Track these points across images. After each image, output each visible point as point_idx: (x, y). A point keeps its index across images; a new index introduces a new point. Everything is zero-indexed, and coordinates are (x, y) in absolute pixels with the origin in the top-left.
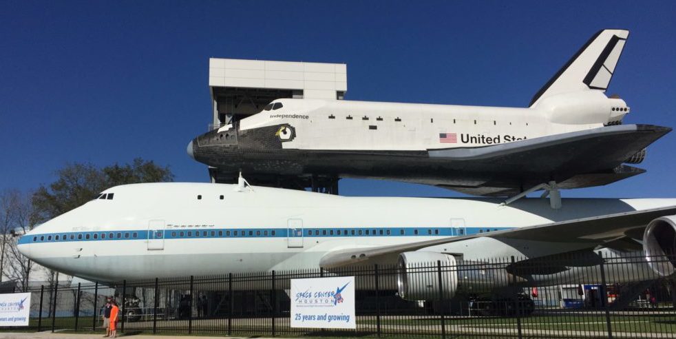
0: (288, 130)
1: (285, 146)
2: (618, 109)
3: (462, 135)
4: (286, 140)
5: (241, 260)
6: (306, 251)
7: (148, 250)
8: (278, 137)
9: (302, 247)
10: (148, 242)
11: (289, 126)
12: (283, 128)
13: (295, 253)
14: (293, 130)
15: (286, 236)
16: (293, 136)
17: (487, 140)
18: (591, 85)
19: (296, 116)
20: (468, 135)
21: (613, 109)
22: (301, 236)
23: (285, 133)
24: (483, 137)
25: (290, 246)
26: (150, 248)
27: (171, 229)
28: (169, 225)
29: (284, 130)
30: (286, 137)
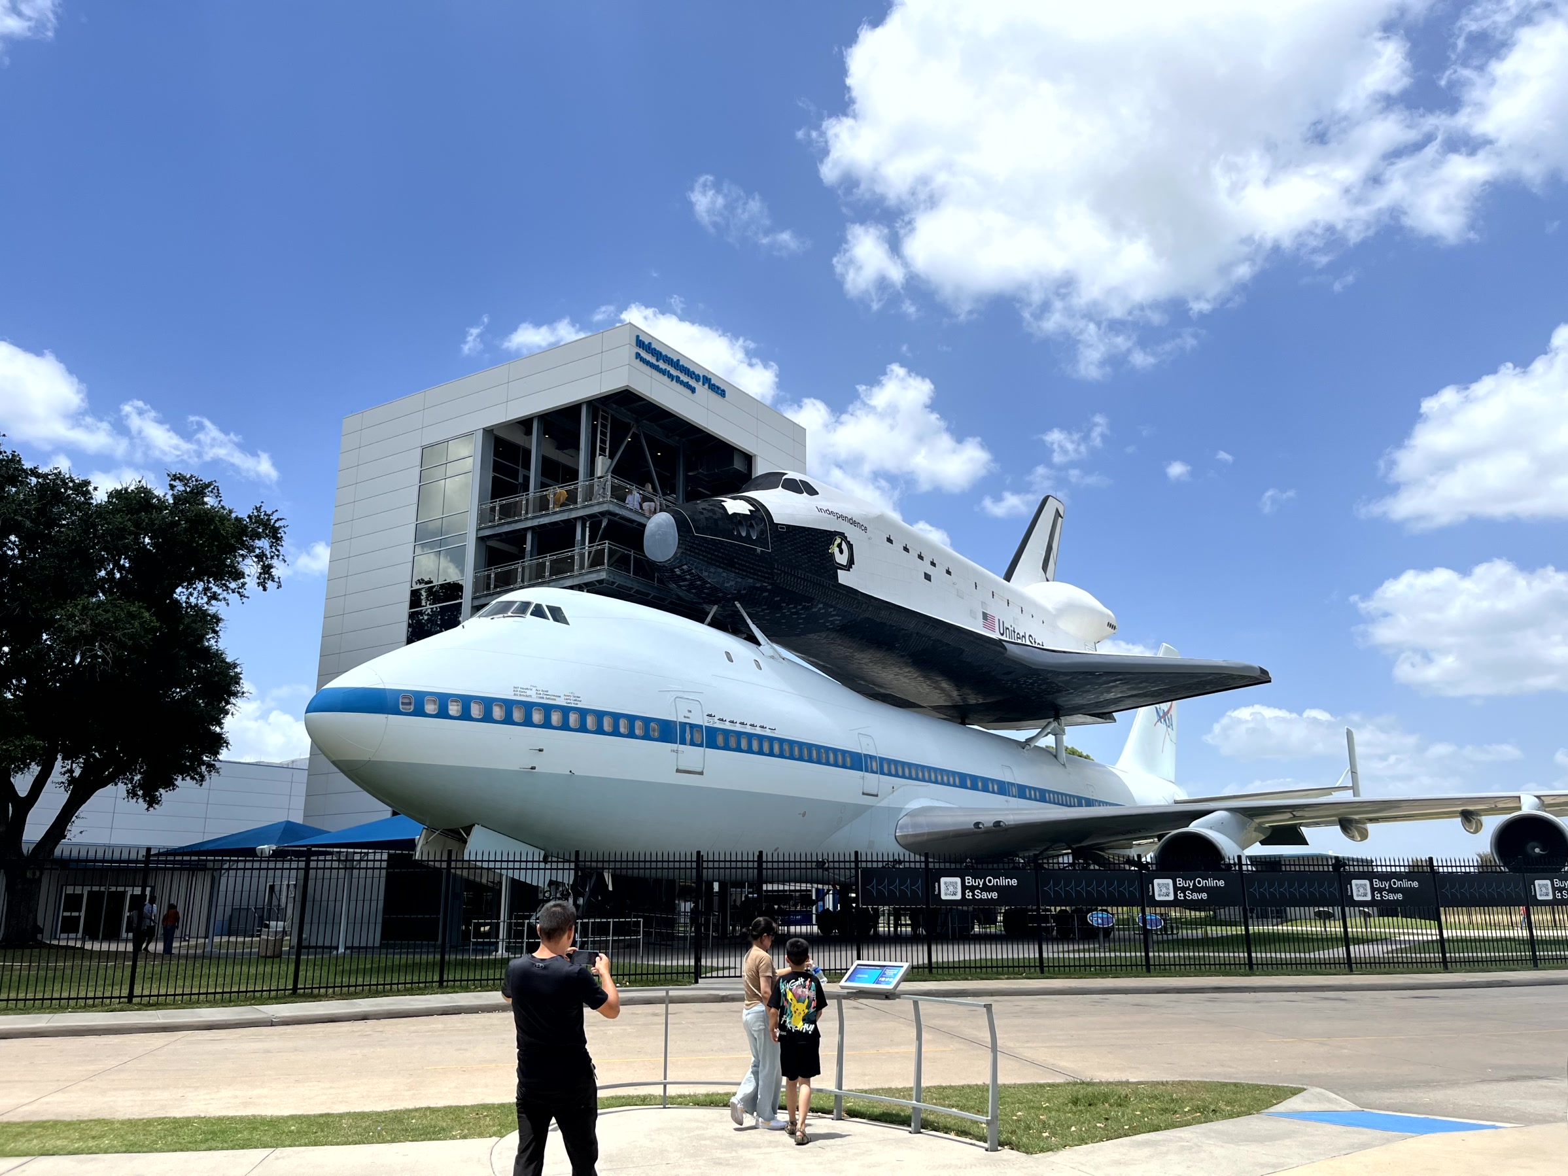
0: (844, 546)
1: (843, 578)
3: (999, 619)
4: (842, 567)
5: (804, 815)
6: (884, 804)
7: (678, 771)
8: (833, 554)
9: (877, 796)
11: (846, 537)
12: (838, 541)
13: (870, 807)
14: (850, 547)
15: (862, 768)
16: (851, 561)
17: (1017, 636)
18: (1047, 576)
19: (853, 523)
22: (877, 772)
23: (841, 552)
25: (865, 790)
26: (681, 768)
27: (715, 726)
28: (710, 716)
29: (839, 546)
30: (842, 559)
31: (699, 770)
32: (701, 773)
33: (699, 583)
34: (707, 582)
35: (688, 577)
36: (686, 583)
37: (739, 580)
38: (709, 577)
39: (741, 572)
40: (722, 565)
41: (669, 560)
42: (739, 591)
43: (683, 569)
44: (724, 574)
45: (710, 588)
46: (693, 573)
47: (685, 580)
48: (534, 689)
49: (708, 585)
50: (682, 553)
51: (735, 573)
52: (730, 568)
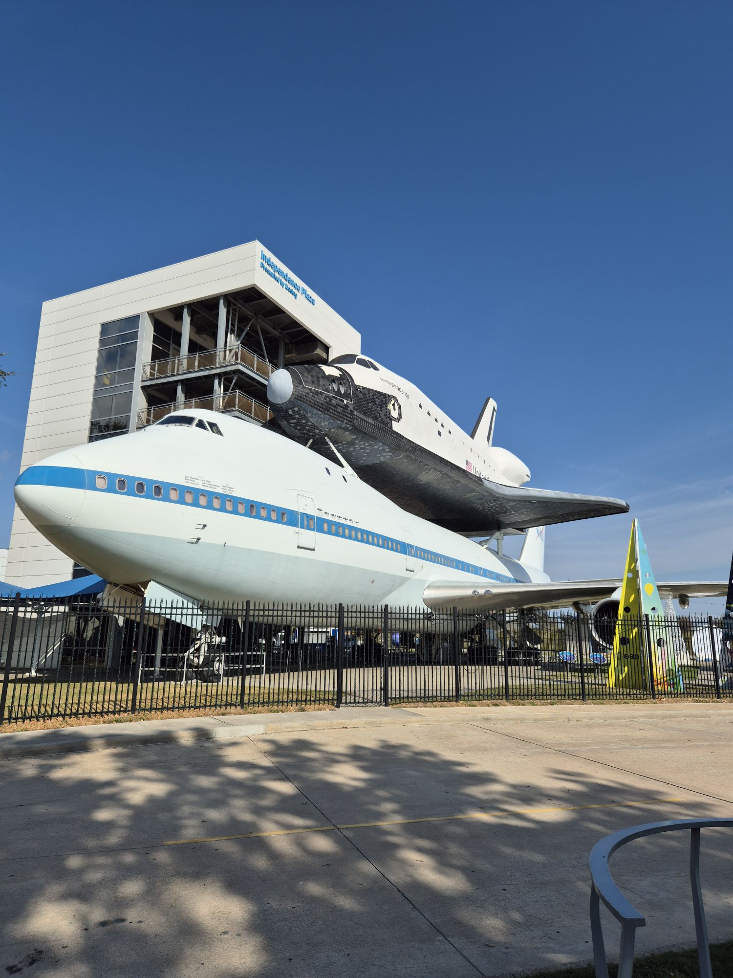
0: (396, 406)
1: (396, 427)
4: (395, 419)
5: (373, 582)
6: (417, 577)
7: (298, 547)
8: (389, 411)
9: (413, 571)
11: (397, 400)
12: (393, 402)
13: (408, 580)
14: (400, 407)
16: (400, 416)
19: (401, 391)
20: (476, 468)
22: (414, 556)
23: (394, 409)
25: (407, 568)
26: (300, 545)
27: (323, 517)
28: (319, 509)
29: (393, 405)
30: (395, 414)
31: (312, 547)
32: (313, 550)
33: (304, 421)
34: (308, 421)
35: (297, 416)
36: (295, 421)
37: (331, 421)
38: (312, 417)
39: (333, 415)
40: (321, 409)
41: (285, 403)
42: (330, 429)
43: (294, 410)
44: (322, 416)
45: (312, 425)
46: (301, 413)
47: (295, 418)
48: (200, 479)
49: (310, 424)
50: (295, 398)
51: (330, 416)
52: (326, 412)
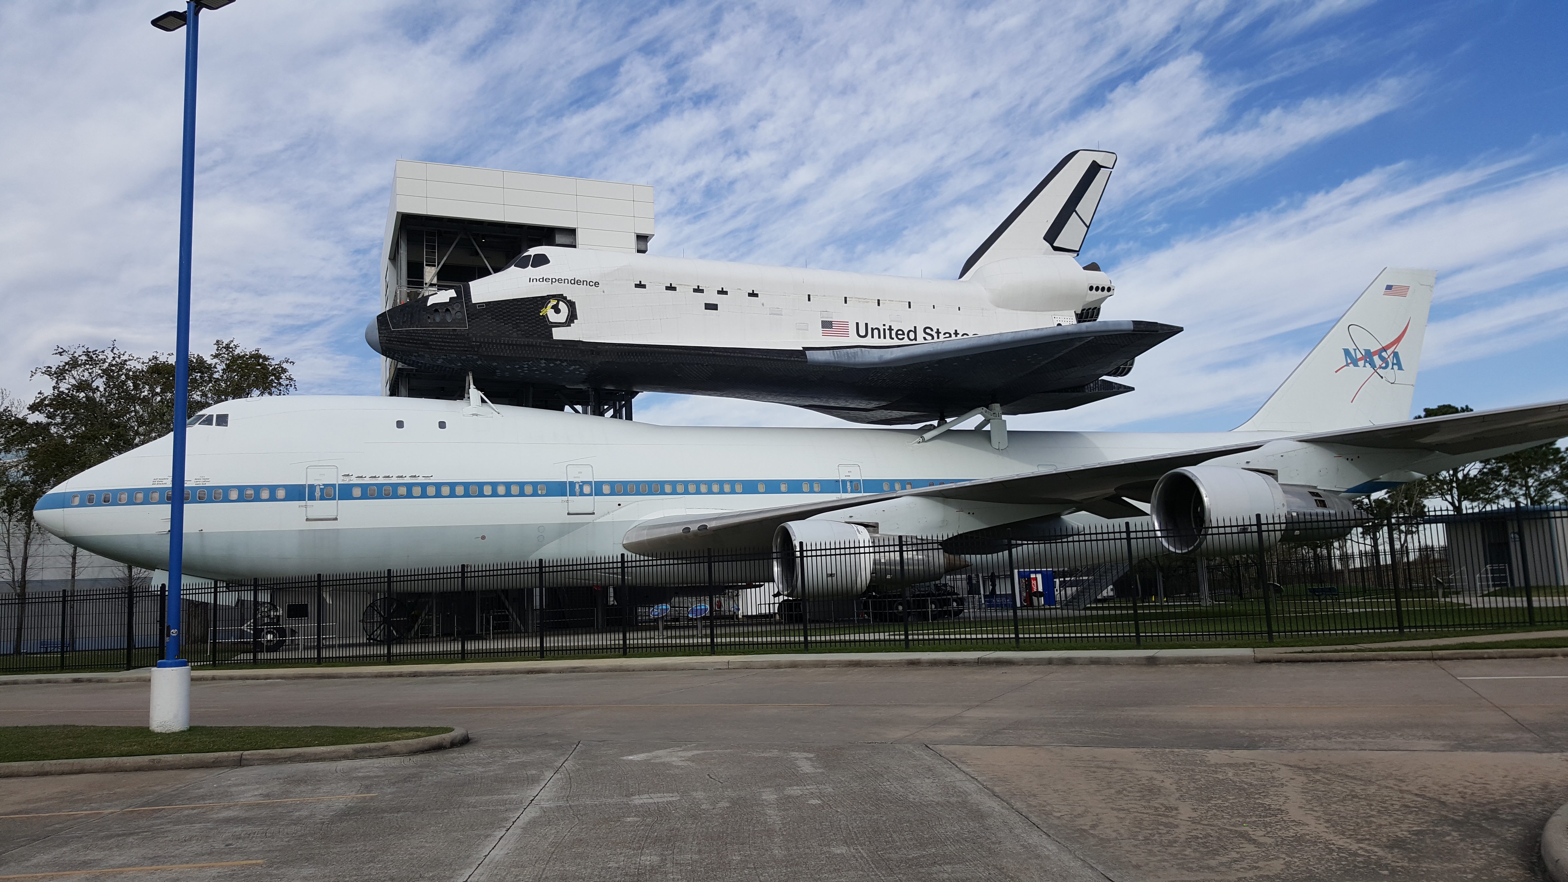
0: (562, 306)
1: (558, 334)
2: (1097, 289)
3: (857, 324)
4: (558, 325)
5: (483, 538)
6: (599, 519)
7: (307, 520)
8: (545, 317)
10: (306, 506)
11: (565, 298)
12: (553, 302)
13: (583, 524)
14: (571, 305)
15: (564, 494)
16: (572, 317)
17: (897, 334)
18: (1055, 245)
20: (866, 324)
21: (1091, 288)
22: (590, 495)
23: (558, 312)
24: (890, 329)
25: (571, 512)
26: (310, 517)
27: (351, 482)
28: (346, 475)
29: (556, 307)
30: (559, 318)
31: (333, 517)
32: (336, 519)
37: (444, 357)
39: (440, 351)
40: (421, 349)
44: (427, 355)
51: (436, 352)
52: (429, 350)
